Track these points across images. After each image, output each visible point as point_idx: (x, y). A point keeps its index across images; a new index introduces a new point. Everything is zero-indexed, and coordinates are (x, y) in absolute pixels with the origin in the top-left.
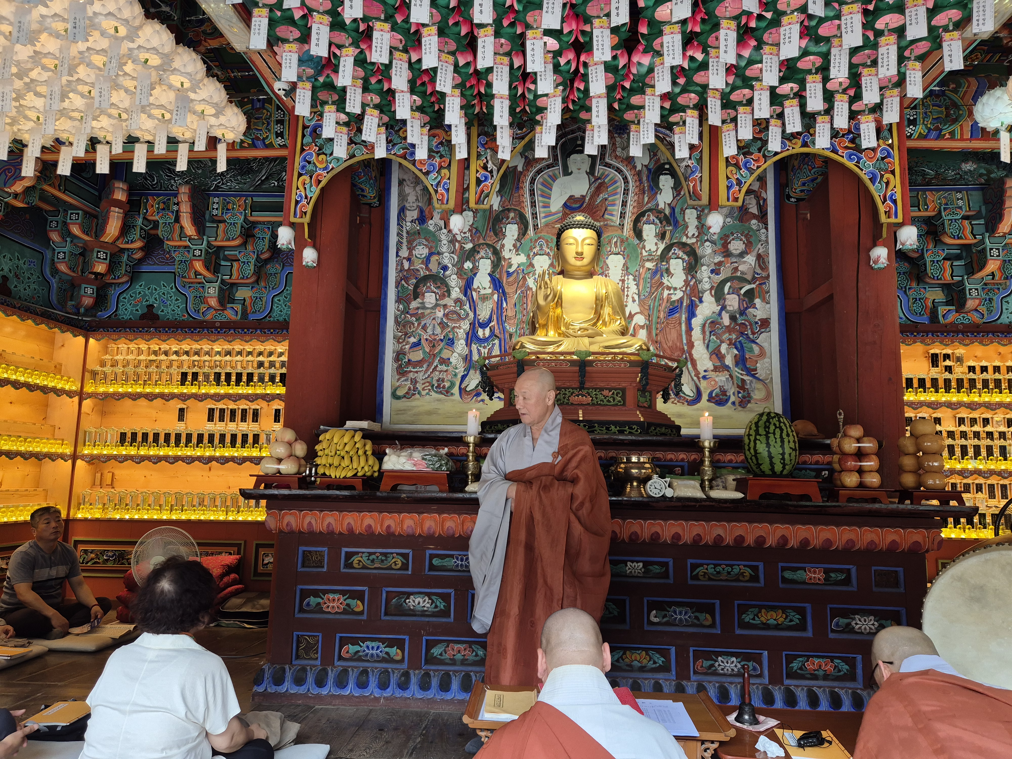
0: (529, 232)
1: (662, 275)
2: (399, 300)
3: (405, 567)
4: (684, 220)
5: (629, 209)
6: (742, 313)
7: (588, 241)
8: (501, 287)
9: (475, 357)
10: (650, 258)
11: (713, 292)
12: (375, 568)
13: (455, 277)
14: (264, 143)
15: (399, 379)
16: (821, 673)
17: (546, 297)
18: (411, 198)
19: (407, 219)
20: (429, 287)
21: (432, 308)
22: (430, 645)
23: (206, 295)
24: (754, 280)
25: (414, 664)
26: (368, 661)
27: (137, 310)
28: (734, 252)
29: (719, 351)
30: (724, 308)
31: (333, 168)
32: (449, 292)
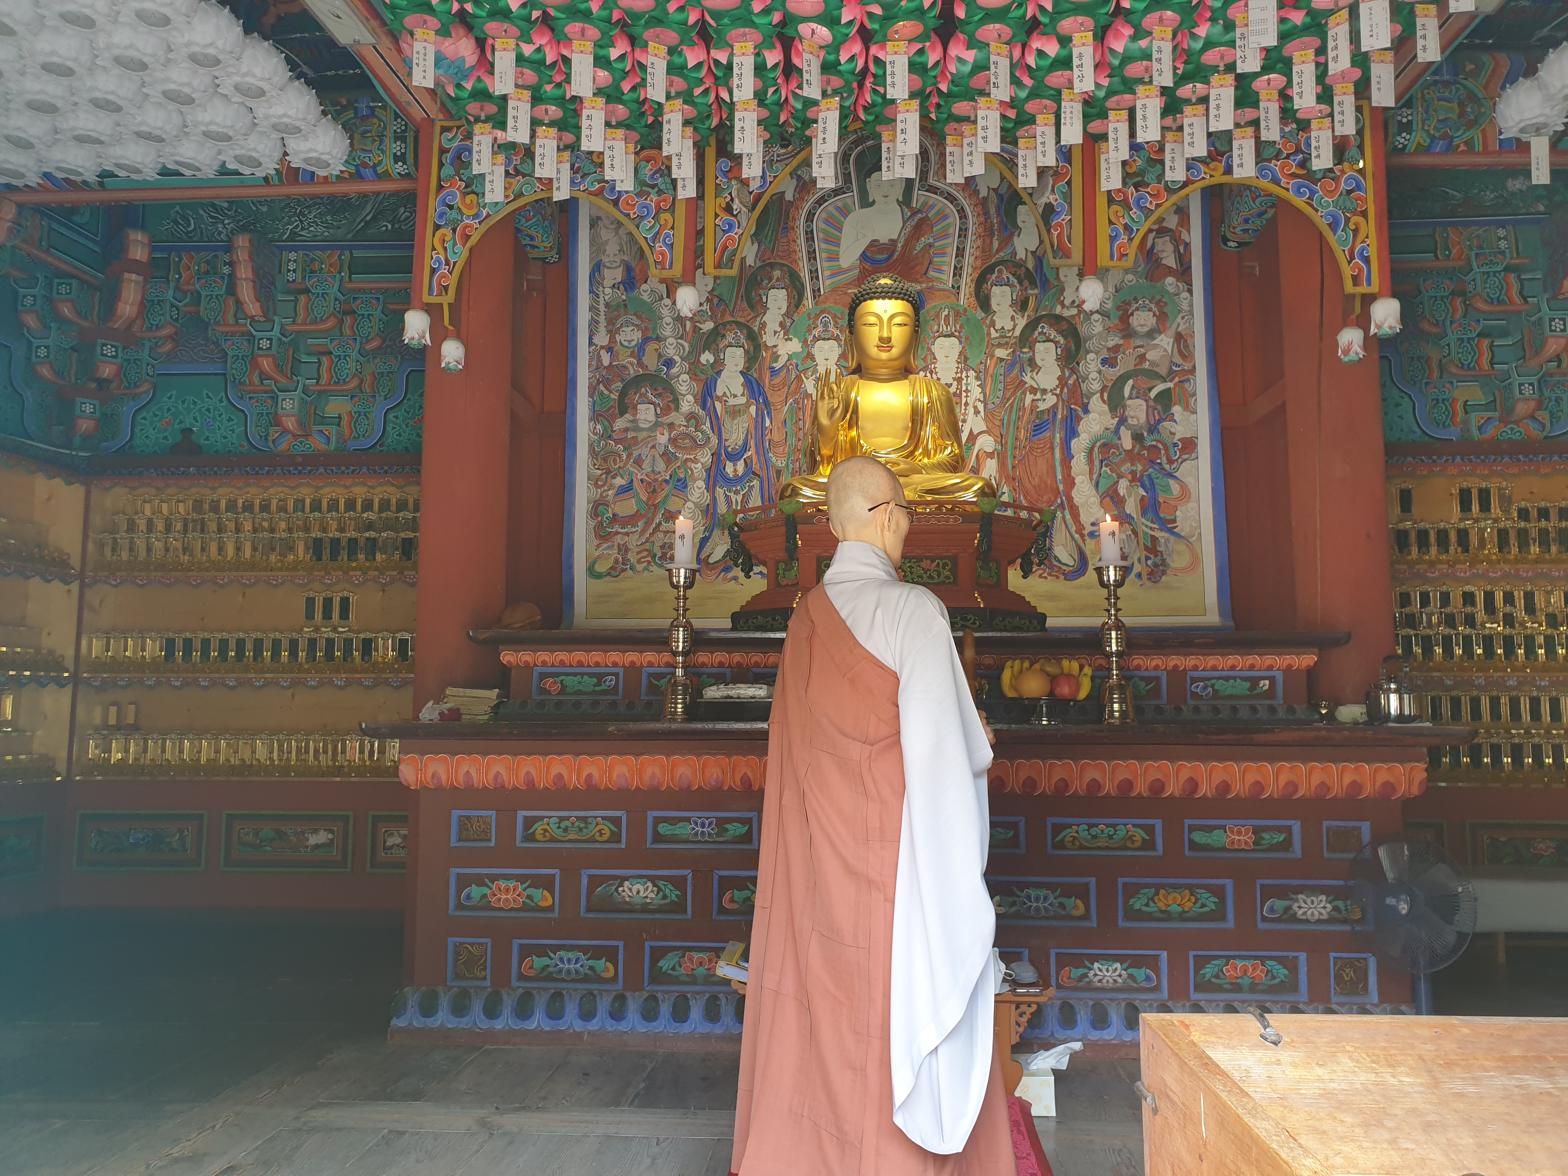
0: (805, 302)
1: (1022, 370)
2: (595, 416)
3: (615, 838)
4: (1058, 278)
5: (968, 260)
6: (1153, 429)
7: (898, 320)
8: (762, 393)
9: (722, 508)
10: (1003, 341)
11: (1106, 395)
12: (570, 841)
13: (685, 377)
14: (375, 172)
15: (598, 546)
16: (1246, 981)
17: (832, 413)
18: (612, 249)
19: (606, 283)
20: (644, 395)
21: (650, 429)
22: (658, 954)
23: (280, 411)
24: (1171, 374)
25: (633, 982)
26: (563, 980)
27: (165, 438)
28: (1139, 329)
29: (1116, 491)
30: (1123, 421)
31: (488, 215)
32: (676, 402)
